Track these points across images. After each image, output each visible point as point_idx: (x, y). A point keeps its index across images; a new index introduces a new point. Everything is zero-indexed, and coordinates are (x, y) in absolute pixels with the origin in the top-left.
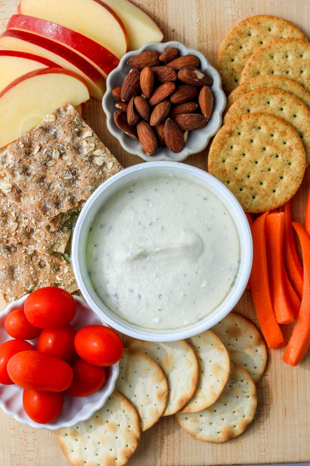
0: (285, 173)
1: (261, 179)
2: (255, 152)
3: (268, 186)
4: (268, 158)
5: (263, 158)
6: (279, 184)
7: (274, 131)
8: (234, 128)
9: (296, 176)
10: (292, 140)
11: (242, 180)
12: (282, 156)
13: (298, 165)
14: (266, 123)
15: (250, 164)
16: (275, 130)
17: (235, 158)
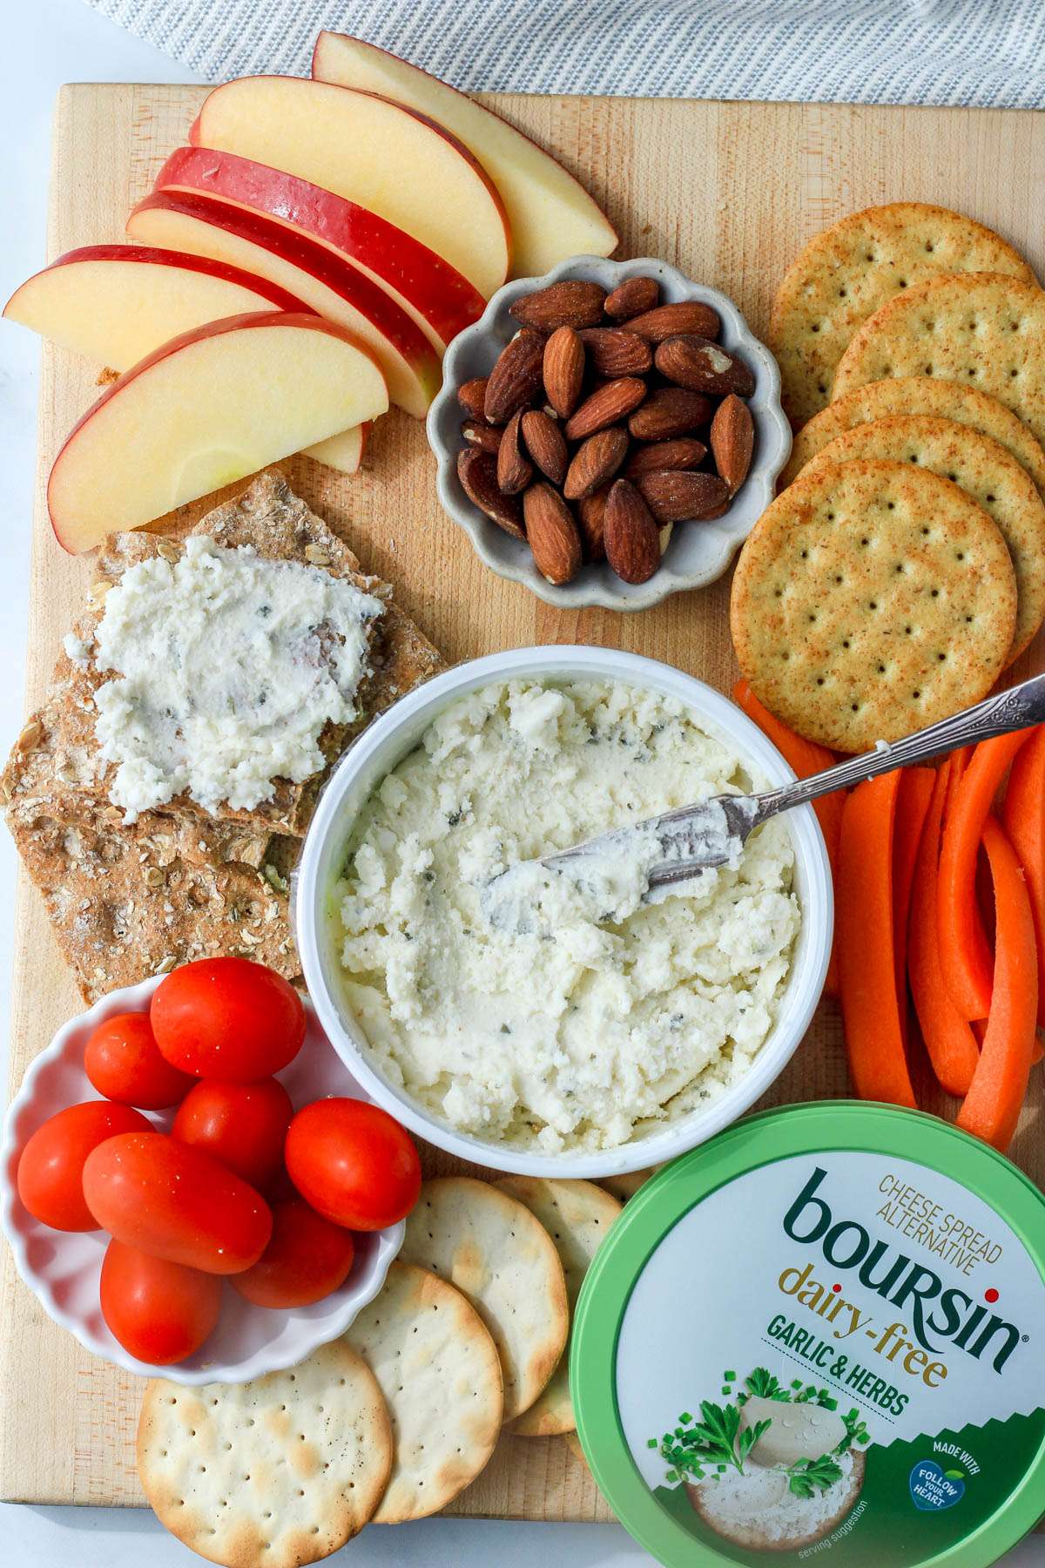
0: (952, 644)
1: (881, 656)
2: (871, 574)
3: (902, 679)
4: (909, 596)
5: (894, 596)
6: (932, 675)
7: (932, 519)
8: (816, 498)
9: (986, 657)
10: (982, 551)
11: (827, 654)
12: (949, 593)
13: (995, 625)
14: (911, 493)
15: (855, 610)
16: (938, 517)
17: (812, 589)
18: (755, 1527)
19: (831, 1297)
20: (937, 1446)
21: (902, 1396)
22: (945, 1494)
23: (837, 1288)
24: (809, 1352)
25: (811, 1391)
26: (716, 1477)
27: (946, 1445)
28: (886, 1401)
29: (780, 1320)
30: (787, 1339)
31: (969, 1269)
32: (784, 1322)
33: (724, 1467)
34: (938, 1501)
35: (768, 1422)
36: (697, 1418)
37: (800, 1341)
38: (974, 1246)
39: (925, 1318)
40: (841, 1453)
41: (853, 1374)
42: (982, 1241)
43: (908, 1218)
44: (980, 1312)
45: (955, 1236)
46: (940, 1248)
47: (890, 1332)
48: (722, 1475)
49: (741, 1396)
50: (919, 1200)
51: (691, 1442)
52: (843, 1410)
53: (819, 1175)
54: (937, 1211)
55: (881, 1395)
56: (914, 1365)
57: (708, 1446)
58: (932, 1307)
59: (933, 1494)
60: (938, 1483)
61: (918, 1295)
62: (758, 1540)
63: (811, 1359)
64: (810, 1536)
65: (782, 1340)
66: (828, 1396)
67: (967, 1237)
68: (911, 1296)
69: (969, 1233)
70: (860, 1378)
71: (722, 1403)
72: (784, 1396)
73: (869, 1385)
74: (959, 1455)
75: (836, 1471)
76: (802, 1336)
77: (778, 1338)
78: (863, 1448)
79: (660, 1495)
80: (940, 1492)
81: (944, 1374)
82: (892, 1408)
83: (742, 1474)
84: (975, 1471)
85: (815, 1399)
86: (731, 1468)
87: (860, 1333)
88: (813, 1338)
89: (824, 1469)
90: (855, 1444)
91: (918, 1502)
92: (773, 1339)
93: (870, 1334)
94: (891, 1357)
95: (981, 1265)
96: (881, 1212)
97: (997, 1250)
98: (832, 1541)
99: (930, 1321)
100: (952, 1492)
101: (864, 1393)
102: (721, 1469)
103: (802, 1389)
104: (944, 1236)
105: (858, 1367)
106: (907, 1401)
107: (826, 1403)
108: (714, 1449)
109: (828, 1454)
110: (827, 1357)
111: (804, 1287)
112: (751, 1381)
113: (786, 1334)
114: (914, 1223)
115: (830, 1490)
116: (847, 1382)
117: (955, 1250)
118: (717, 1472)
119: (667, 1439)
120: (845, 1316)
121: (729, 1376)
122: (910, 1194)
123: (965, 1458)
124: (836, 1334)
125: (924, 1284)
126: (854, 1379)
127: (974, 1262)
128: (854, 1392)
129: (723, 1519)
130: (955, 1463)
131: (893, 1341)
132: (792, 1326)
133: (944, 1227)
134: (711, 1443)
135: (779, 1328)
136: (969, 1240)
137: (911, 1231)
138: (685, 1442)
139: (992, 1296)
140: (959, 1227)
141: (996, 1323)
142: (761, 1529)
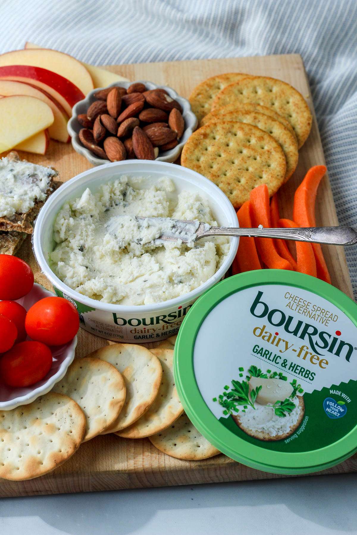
0: (264, 172)
1: (238, 177)
2: (231, 152)
3: (247, 183)
4: (245, 158)
5: (240, 159)
6: (258, 182)
7: (250, 137)
8: (209, 131)
9: (277, 174)
10: (270, 145)
11: (219, 176)
12: (260, 158)
13: (278, 166)
14: (242, 129)
15: (227, 163)
16: (252, 136)
17: (210, 157)
18: (264, 431)
19: (275, 338)
20: (331, 392)
21: (312, 373)
22: (339, 412)
23: (277, 334)
24: (271, 358)
25: (275, 374)
26: (244, 411)
27: (335, 391)
28: (306, 376)
29: (257, 347)
30: (261, 354)
31: (327, 324)
32: (258, 347)
33: (246, 406)
34: (337, 414)
35: (261, 387)
36: (231, 387)
37: (267, 355)
38: (326, 316)
39: (314, 343)
40: (293, 397)
41: (291, 366)
42: (330, 314)
43: (298, 308)
44: (335, 340)
45: (318, 313)
46: (314, 317)
47: (302, 349)
48: (246, 410)
49: (247, 377)
50: (301, 300)
51: (231, 397)
52: (290, 379)
53: (260, 294)
54: (309, 304)
55: (304, 373)
56: (314, 360)
57: (238, 398)
58: (316, 338)
59: (334, 411)
60: (335, 407)
61: (309, 334)
62: (267, 437)
63: (273, 361)
64: (288, 433)
65: (259, 354)
66: (283, 375)
67: (323, 313)
68: (307, 335)
69: (323, 311)
70: (294, 367)
71: (241, 380)
72: (265, 377)
73: (298, 370)
74: (341, 395)
75: (293, 405)
76: (267, 352)
77: (257, 354)
78: (301, 395)
79: (222, 420)
80: (337, 410)
81: (327, 363)
82: (310, 378)
83: (255, 409)
84: (349, 401)
85: (277, 377)
86: (249, 407)
87: (290, 350)
88: (271, 353)
89: (288, 404)
90: (298, 393)
91: (329, 415)
92: (255, 354)
93: (293, 350)
94: (304, 358)
95: (331, 323)
96: (287, 305)
97: (336, 317)
98: (297, 434)
99: (316, 344)
100: (342, 410)
101: (297, 373)
102: (245, 407)
103: (272, 373)
104: (314, 313)
105: (292, 363)
106: (315, 375)
107: (283, 378)
108: (240, 399)
109: (288, 398)
110: (278, 360)
111: (264, 334)
112: (250, 371)
113: (261, 352)
114: (301, 309)
115: (292, 413)
116: (289, 369)
117: (320, 318)
118: (244, 409)
119: (221, 397)
120: (282, 345)
121: (241, 369)
122: (297, 298)
123: (344, 395)
124: (281, 351)
125: (311, 330)
126: (291, 368)
127: (328, 321)
128: (293, 373)
129: (250, 429)
130: (340, 398)
131: (303, 353)
132: (262, 349)
133: (314, 310)
134: (239, 397)
135: (257, 350)
136: (324, 314)
137: (301, 312)
138: (228, 397)
139: (338, 333)
140: (319, 309)
141: (342, 344)
142: (267, 432)
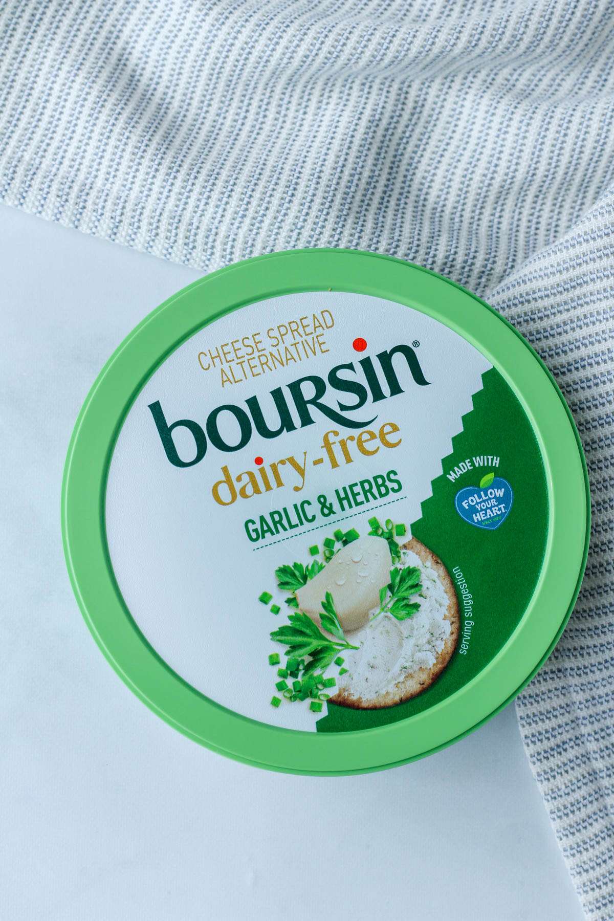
18: (410, 671)
19: (262, 471)
20: (452, 477)
21: (388, 474)
22: (498, 499)
23: (259, 461)
24: (294, 520)
25: (328, 544)
26: (343, 672)
27: (456, 469)
28: (383, 490)
29: (250, 525)
30: (270, 530)
31: (324, 347)
32: (253, 523)
33: (339, 658)
34: (500, 509)
35: (328, 596)
36: (281, 650)
37: (280, 522)
38: (308, 330)
39: (337, 409)
40: (399, 557)
41: (341, 500)
42: (309, 321)
43: (246, 365)
44: (366, 364)
45: (289, 339)
46: (289, 357)
47: (327, 445)
48: (345, 666)
49: (289, 601)
50: (237, 346)
51: (298, 670)
52: (363, 529)
53: (156, 408)
54: (257, 338)
55: (375, 490)
56: (369, 446)
57: (311, 659)
58: (333, 397)
59: (491, 508)
60: (484, 498)
61: (313, 402)
62: (425, 677)
63: (302, 523)
64: (452, 633)
65: (268, 535)
66: (344, 532)
67: (296, 330)
68: (311, 408)
69: (294, 326)
70: (347, 497)
71: (283, 620)
72: (316, 568)
73: (359, 494)
74: (473, 464)
75: (411, 572)
76: (277, 517)
77: (263, 537)
78: (408, 537)
79: (324, 726)
80: (493, 502)
81: (395, 428)
82: (393, 489)
83: (357, 649)
84: (496, 462)
85: (338, 545)
86: (345, 654)
87: (310, 469)
88: (285, 510)
89: (402, 580)
90: (400, 541)
92: (261, 542)
93: (316, 463)
94: (349, 460)
95: (328, 336)
96: (223, 382)
97: (326, 314)
98: (469, 619)
99: (343, 408)
100: (500, 493)
101: (362, 503)
102: (339, 662)
103: (321, 548)
104: (281, 347)
105: (337, 492)
106: (395, 473)
107: (347, 539)
108: (317, 656)
109: (393, 568)
110: (310, 511)
111: (238, 486)
112: (283, 584)
113: (265, 528)
114: (253, 363)
115: (424, 588)
116: (343, 509)
117: (300, 346)
118: (340, 668)
119: (281, 687)
120: (286, 472)
121: (265, 599)
122: (226, 349)
123: (479, 461)
124: (297, 489)
125: (308, 391)
126: (345, 502)
127: (321, 340)
128: (356, 509)
129: (383, 692)
130: (477, 474)
131: (337, 449)
132: (262, 518)
133: (275, 342)
134: (310, 655)
135: (256, 530)
136: (301, 330)
137: (258, 370)
138: (294, 674)
139: (360, 345)
140: (283, 330)
141: (385, 358)
142: (416, 668)
